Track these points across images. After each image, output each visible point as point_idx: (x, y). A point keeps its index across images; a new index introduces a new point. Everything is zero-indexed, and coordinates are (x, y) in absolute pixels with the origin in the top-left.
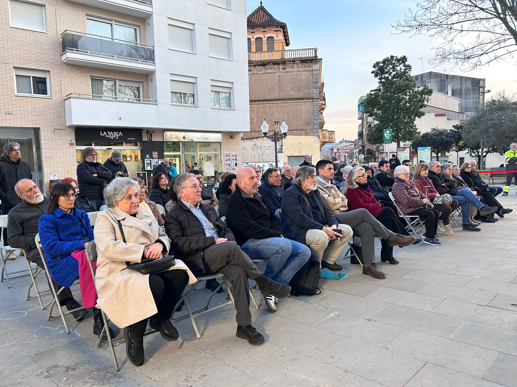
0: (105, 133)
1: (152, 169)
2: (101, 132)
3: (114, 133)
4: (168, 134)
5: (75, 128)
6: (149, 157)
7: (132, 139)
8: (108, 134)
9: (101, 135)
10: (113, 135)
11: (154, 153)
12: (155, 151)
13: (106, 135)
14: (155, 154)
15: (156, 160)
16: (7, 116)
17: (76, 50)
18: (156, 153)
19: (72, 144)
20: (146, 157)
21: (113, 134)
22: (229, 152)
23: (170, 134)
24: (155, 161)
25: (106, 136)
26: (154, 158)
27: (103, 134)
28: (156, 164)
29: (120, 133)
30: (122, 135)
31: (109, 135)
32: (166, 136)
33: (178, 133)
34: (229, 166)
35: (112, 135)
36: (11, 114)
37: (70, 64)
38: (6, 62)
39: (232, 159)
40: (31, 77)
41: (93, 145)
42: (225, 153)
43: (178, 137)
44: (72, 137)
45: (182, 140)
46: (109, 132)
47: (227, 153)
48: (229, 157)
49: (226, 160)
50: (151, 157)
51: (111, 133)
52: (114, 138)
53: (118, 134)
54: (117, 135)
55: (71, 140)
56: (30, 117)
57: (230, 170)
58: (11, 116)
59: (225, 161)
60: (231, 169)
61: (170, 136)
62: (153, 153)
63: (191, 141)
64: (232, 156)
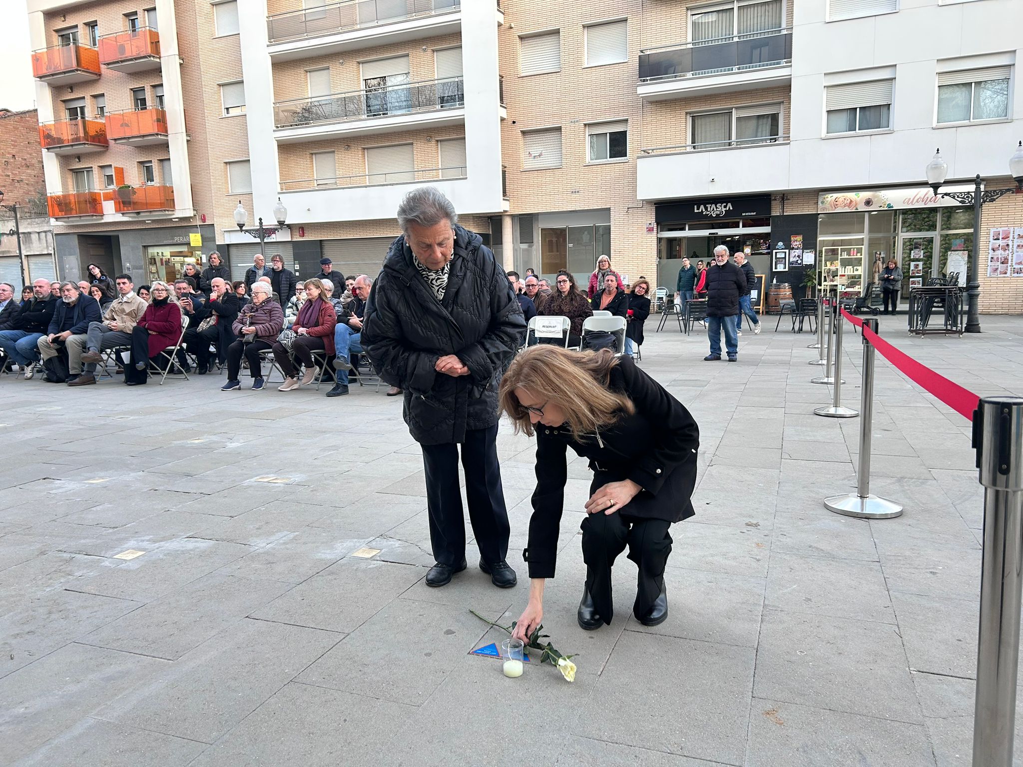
0: (702, 207)
1: (787, 269)
2: (696, 206)
3: (718, 205)
4: (831, 197)
5: (655, 204)
6: (783, 247)
7: (750, 214)
8: (706, 209)
9: (696, 211)
10: (715, 209)
11: (796, 239)
12: (797, 234)
13: (704, 210)
14: (797, 241)
15: (798, 252)
16: (574, 195)
17: (650, 80)
18: (800, 238)
19: (650, 230)
20: (777, 247)
21: (717, 208)
22: (1006, 228)
23: (834, 198)
24: (795, 253)
25: (704, 213)
26: (793, 248)
27: (698, 209)
28: (798, 259)
29: (729, 205)
30: (731, 209)
31: (709, 210)
32: (823, 202)
33: (854, 193)
34: (1002, 263)
35: (713, 210)
36: (578, 192)
37: (657, 102)
38: (576, 120)
39: (1015, 246)
40: (608, 134)
41: (687, 228)
42: (992, 230)
43: (854, 203)
44: (650, 218)
45: (862, 208)
46: (709, 206)
47: (1000, 230)
48: (1005, 241)
49: (993, 250)
50: (788, 247)
51: (713, 206)
52: (717, 214)
53: (725, 207)
54: (724, 210)
55: (650, 224)
56: (599, 193)
57: (1006, 273)
58: (577, 195)
59: (991, 251)
60: (1009, 272)
61: (831, 203)
62: (792, 239)
63: (887, 209)
64: (1016, 237)
